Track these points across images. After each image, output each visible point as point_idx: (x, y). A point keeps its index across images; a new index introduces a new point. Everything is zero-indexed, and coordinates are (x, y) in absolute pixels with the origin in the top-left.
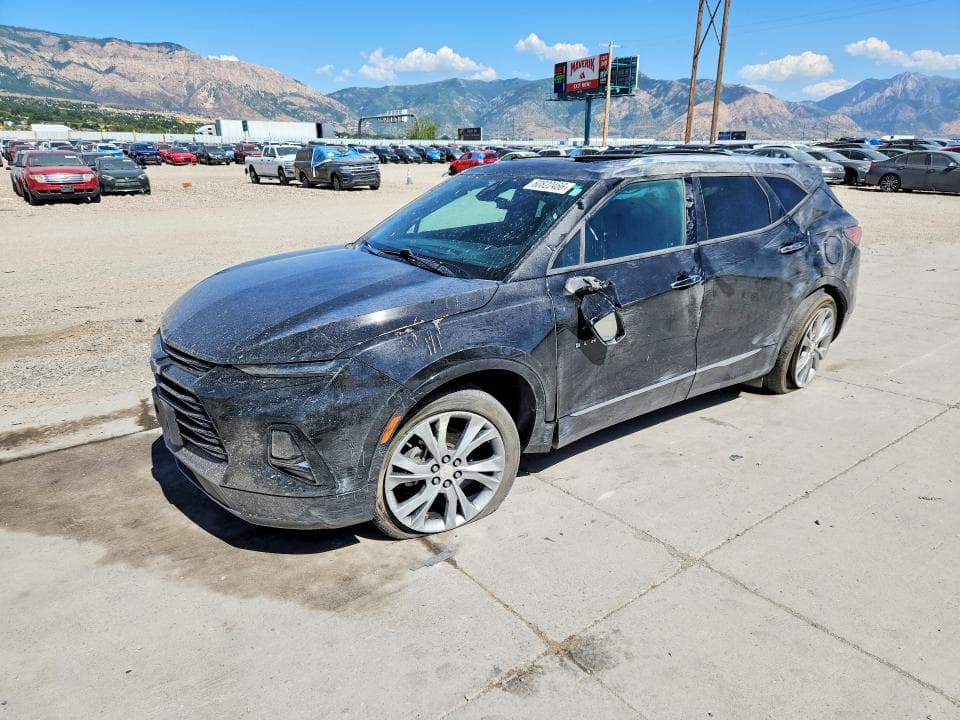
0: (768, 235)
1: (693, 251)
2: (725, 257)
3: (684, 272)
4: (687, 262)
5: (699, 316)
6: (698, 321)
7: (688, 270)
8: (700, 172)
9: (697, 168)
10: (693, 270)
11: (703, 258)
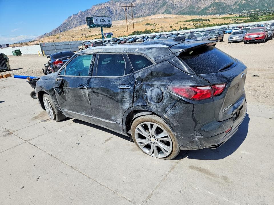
0: (117, 79)
1: (88, 78)
2: (97, 83)
3: (83, 84)
4: (85, 81)
5: (89, 99)
6: (89, 101)
7: (84, 84)
8: (100, 52)
9: (100, 51)
10: (85, 84)
11: (90, 81)
